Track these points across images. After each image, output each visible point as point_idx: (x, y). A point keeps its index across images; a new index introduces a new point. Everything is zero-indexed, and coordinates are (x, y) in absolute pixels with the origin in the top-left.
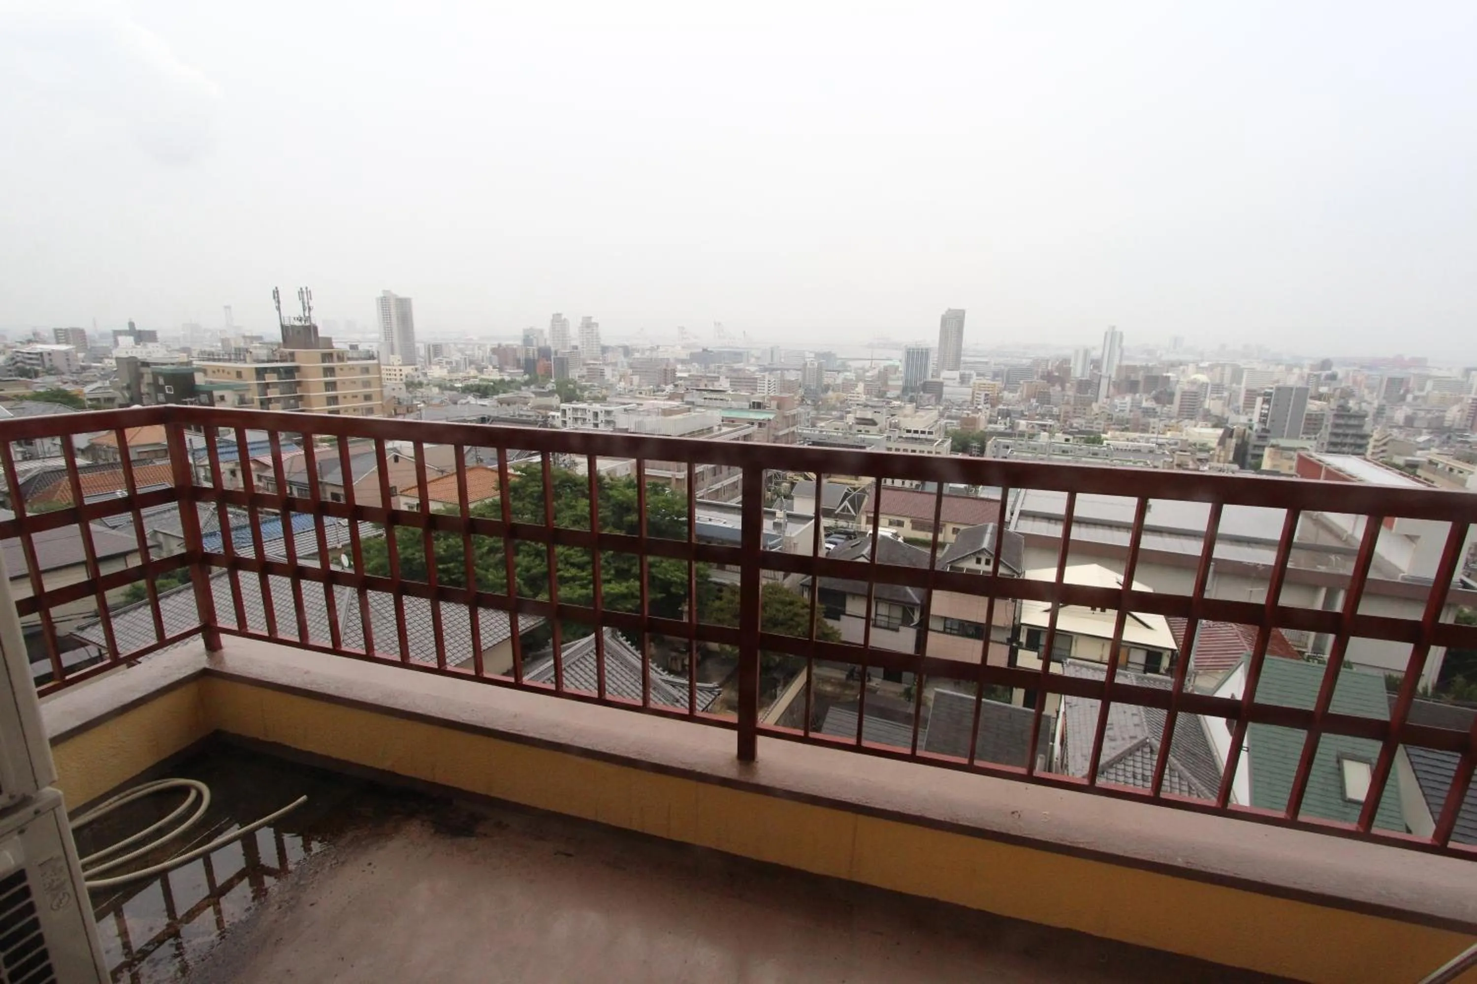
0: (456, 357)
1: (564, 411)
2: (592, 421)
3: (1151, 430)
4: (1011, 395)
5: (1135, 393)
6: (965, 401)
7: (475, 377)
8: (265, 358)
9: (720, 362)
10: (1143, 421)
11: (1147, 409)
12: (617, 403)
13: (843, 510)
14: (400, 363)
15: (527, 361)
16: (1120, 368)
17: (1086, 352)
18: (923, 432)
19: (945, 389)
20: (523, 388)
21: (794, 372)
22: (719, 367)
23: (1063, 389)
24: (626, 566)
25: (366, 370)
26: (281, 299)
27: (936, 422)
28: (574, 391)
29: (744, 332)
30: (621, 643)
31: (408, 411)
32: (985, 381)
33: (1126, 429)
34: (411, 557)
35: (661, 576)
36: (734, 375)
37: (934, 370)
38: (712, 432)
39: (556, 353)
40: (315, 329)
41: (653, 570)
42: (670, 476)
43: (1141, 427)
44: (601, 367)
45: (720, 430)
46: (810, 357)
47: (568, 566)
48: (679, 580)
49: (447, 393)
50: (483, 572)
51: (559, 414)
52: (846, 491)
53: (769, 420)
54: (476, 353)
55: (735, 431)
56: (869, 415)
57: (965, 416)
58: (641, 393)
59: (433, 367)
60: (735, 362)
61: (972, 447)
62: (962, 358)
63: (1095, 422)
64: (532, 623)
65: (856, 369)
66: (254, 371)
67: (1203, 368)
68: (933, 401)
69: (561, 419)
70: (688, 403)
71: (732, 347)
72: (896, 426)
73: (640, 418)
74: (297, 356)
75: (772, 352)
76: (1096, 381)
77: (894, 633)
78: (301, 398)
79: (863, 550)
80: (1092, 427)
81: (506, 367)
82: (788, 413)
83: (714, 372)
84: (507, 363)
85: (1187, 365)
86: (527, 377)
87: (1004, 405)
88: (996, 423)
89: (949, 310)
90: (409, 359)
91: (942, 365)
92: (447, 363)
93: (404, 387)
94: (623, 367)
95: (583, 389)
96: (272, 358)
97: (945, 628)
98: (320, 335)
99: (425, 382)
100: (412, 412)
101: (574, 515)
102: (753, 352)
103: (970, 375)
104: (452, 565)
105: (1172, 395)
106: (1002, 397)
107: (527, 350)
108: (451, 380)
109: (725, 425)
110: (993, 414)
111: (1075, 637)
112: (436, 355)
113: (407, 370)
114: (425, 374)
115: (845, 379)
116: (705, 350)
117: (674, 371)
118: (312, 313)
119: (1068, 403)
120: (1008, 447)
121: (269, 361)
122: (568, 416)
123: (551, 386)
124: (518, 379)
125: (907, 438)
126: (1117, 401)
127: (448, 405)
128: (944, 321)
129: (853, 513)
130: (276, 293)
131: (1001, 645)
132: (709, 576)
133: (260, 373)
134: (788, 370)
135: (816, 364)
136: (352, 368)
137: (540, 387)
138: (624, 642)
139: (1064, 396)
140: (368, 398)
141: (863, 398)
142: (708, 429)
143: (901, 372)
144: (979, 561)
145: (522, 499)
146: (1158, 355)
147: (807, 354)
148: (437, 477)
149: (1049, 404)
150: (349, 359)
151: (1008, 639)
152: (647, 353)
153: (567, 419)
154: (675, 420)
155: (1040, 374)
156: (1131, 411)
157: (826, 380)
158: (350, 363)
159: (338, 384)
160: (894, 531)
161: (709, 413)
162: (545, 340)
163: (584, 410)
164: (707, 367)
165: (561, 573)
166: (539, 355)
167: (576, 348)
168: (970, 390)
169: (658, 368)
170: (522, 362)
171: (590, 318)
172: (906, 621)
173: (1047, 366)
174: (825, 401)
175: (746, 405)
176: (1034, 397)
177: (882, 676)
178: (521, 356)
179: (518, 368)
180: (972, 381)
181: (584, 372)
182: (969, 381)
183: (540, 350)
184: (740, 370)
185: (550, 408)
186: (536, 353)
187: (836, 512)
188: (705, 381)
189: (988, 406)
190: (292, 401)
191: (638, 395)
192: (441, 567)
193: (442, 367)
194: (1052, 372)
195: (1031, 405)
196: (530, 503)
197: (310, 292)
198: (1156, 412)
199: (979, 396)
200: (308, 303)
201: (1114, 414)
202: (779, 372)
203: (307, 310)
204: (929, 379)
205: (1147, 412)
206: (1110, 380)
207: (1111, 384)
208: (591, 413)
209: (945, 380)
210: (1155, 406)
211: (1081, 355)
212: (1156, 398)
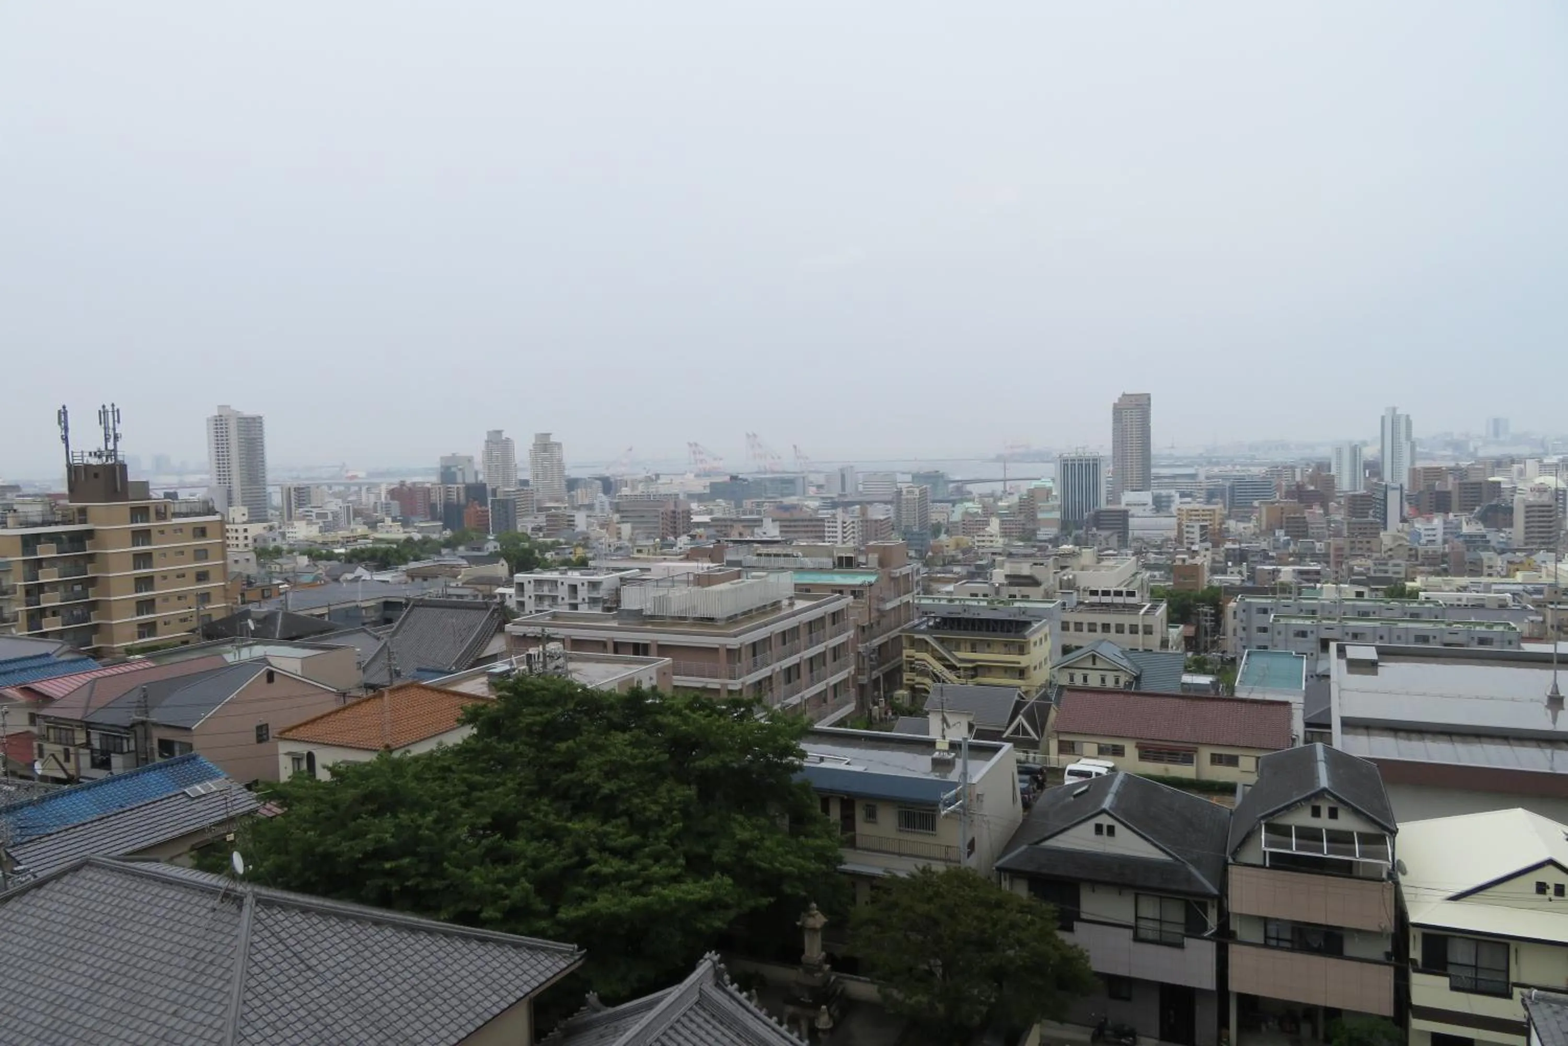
0: (333, 505)
1: (521, 586)
2: (567, 601)
3: (1486, 570)
4: (1241, 525)
5: (1447, 512)
6: (1168, 539)
7: (365, 537)
8: (39, 519)
9: (760, 496)
10: (1469, 556)
11: (1471, 536)
12: (608, 569)
13: (1016, 731)
14: (245, 518)
15: (448, 506)
16: (1414, 472)
17: (1355, 451)
18: (1118, 594)
19: (1132, 521)
20: (444, 551)
21: (881, 506)
22: (759, 505)
23: (1327, 513)
24: (701, 850)
25: (201, 532)
26: (70, 426)
27: (1134, 575)
28: (531, 552)
29: (795, 447)
30: (732, 996)
31: (263, 597)
32: (1197, 506)
33: (1445, 572)
34: (334, 849)
35: (764, 865)
36: (786, 515)
37: (1109, 492)
38: (780, 609)
39: (494, 492)
40: (123, 467)
41: (750, 854)
42: (717, 687)
43: (1468, 567)
44: (569, 512)
45: (791, 605)
46: (904, 482)
47: (606, 855)
48: (796, 870)
49: (322, 564)
50: (459, 872)
51: (511, 591)
52: (1016, 698)
53: (871, 585)
54: (364, 499)
55: (819, 606)
56: (1025, 569)
57: (1179, 563)
58: (639, 551)
59: (296, 524)
60: (783, 495)
61: (1198, 614)
62: (1153, 471)
63: (1391, 562)
64: (563, 965)
65: (981, 496)
66: (19, 539)
67: (1551, 466)
68: (1114, 541)
69: (515, 599)
70: (731, 563)
71: (773, 472)
72: (1069, 586)
73: (661, 592)
74: (90, 514)
75: (843, 476)
76: (1380, 495)
77: (1175, 952)
78: (93, 581)
79: (1101, 801)
80: (1386, 572)
81: (413, 519)
82: (897, 572)
83: (751, 513)
84: (414, 513)
85: (1523, 462)
86: (448, 533)
87: (1234, 541)
88: (1224, 572)
89: (1124, 395)
90: (257, 514)
91: (1122, 483)
92: (319, 516)
93: (252, 556)
94: (602, 510)
95: (545, 548)
96: (50, 518)
97: (1266, 937)
98: (131, 478)
99: (285, 547)
100: (270, 597)
101: (605, 763)
102: (812, 477)
103: (1169, 496)
104: (406, 861)
105: (1510, 511)
106: (1227, 530)
107: (448, 491)
108: (324, 544)
109: (798, 597)
110: (1218, 558)
111: (1513, 945)
112: (300, 505)
113: (256, 529)
114: (283, 535)
115: (966, 513)
116: (734, 478)
117: (688, 513)
118: (118, 444)
119: (1337, 534)
120: (1265, 611)
121: (44, 524)
122: (526, 595)
123: (492, 546)
124: (435, 536)
125: (1092, 605)
126: (1419, 525)
127: (326, 583)
128: (1118, 411)
129: (1035, 736)
130: (63, 415)
131: (1376, 967)
132: (840, 861)
133: (29, 543)
134: (870, 503)
135: (917, 491)
136: (179, 529)
137: (473, 549)
138: (737, 994)
139: (1329, 522)
140: (202, 576)
141: (1000, 542)
142: (774, 604)
143: (1056, 497)
144: (1316, 812)
145: (511, 738)
146: (1472, 449)
147: (900, 477)
148: (335, 707)
149: (1306, 537)
150: (175, 515)
151: (1388, 955)
152: (641, 488)
153: (526, 599)
154: (721, 592)
155: (1284, 489)
156: (1445, 542)
157: (937, 515)
158: (175, 521)
159: (155, 556)
160: (1111, 764)
161: (773, 578)
162: (476, 473)
163: (554, 583)
164: (738, 505)
165: (594, 867)
166: (467, 497)
167: (525, 483)
168: (1173, 521)
169: (661, 510)
170: (440, 508)
171: (548, 435)
172: (1195, 928)
173: (1294, 476)
174: (938, 550)
175: (828, 562)
176: (1281, 528)
177: (1157, 1035)
178: (437, 498)
179: (434, 519)
180: (1174, 509)
181: (542, 520)
182: (1169, 507)
183: (469, 488)
184: (794, 507)
185: (498, 582)
186: (462, 495)
187: (1005, 735)
188: (739, 528)
189: (1209, 545)
190: (78, 588)
191: (636, 555)
192: (388, 865)
193: (310, 523)
194: (1303, 485)
195: (1277, 540)
196: (526, 744)
197: (118, 411)
198: (1489, 541)
199: (1191, 530)
200: (114, 429)
201: (1419, 547)
202: (858, 507)
203: (112, 440)
204: (1103, 506)
205: (1472, 542)
206: (1401, 493)
207: (1404, 500)
208: (566, 587)
209: (1129, 508)
210: (1484, 531)
211: (1347, 455)
212: (1484, 518)
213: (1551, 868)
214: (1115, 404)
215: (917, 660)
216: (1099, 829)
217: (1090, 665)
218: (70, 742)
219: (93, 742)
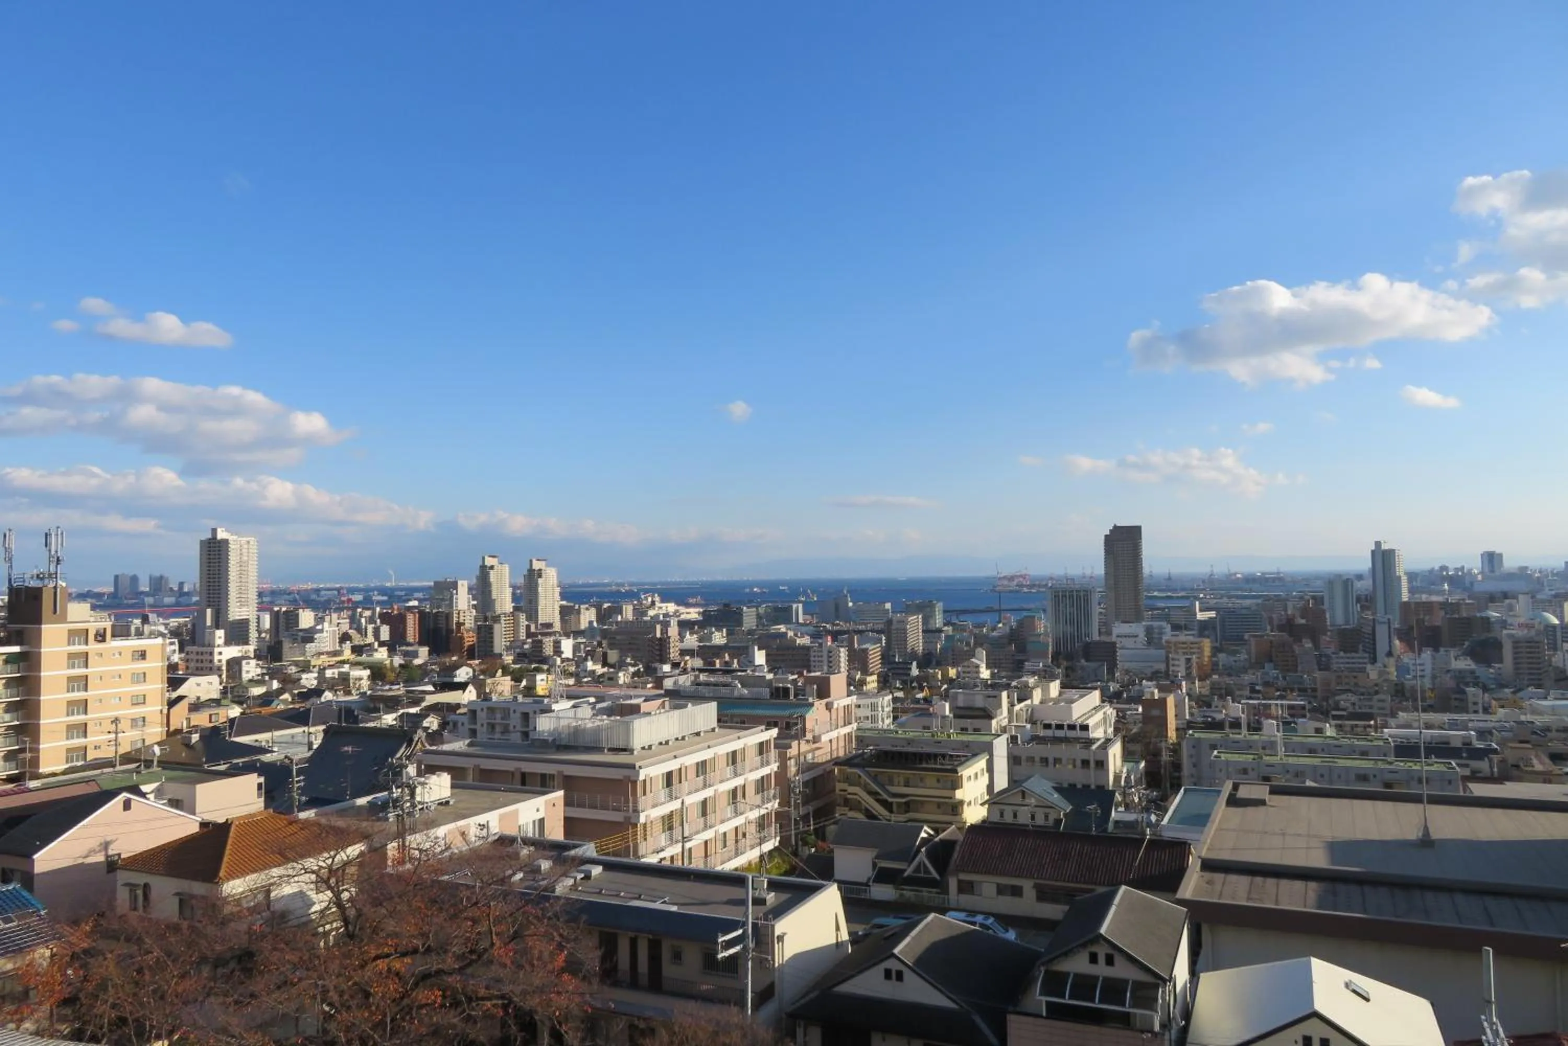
2: (519, 728)
4: (1231, 659)
5: (1436, 647)
6: (1153, 672)
10: (1455, 693)
11: (1460, 671)
13: (917, 869)
16: (1404, 606)
17: (1349, 584)
18: (1073, 727)
19: (1120, 653)
21: (873, 634)
23: (1317, 647)
25: (141, 655)
32: (1186, 639)
37: (1100, 624)
43: (1454, 704)
44: (556, 639)
51: (465, 718)
52: (925, 834)
53: (801, 717)
56: (979, 701)
57: (1148, 696)
62: (1145, 602)
63: (1376, 697)
65: (975, 626)
67: (1542, 601)
68: (1100, 673)
69: (467, 727)
72: (1028, 718)
74: (26, 636)
76: (1368, 630)
78: (23, 705)
80: (1371, 707)
82: (835, 704)
84: (403, 637)
85: (1515, 597)
87: (1221, 675)
88: (1209, 707)
89: (1115, 527)
91: (1115, 614)
103: (1161, 628)
105: (1498, 646)
106: (1217, 663)
107: (437, 616)
110: (1204, 692)
119: (1327, 669)
122: (479, 723)
123: (464, 671)
124: (418, 661)
125: (1043, 738)
126: (1408, 661)
128: (1110, 543)
129: (935, 874)
136: (118, 652)
139: (1319, 656)
140: (139, 700)
142: (694, 736)
144: (1093, 959)
146: (1467, 584)
149: (1295, 671)
153: (477, 726)
155: (1275, 622)
156: (1434, 677)
158: (115, 644)
159: (91, 679)
168: (1161, 654)
169: (649, 637)
173: (1286, 610)
175: (765, 692)
176: (1270, 662)
180: (1163, 641)
182: (1159, 639)
184: (782, 635)
185: (455, 708)
187: (906, 874)
188: (725, 656)
189: (1195, 678)
194: (1295, 618)
195: (1266, 674)
198: (1478, 677)
199: (1177, 663)
201: (1406, 682)
202: (846, 636)
204: (1096, 637)
205: (1462, 678)
206: (1389, 627)
207: (1392, 635)
208: (518, 715)
209: (1119, 639)
210: (1473, 666)
211: (1339, 592)
212: (1472, 653)
213: (1315, 1020)
214: (1106, 536)
215: (849, 794)
216: (888, 974)
217: (1018, 800)
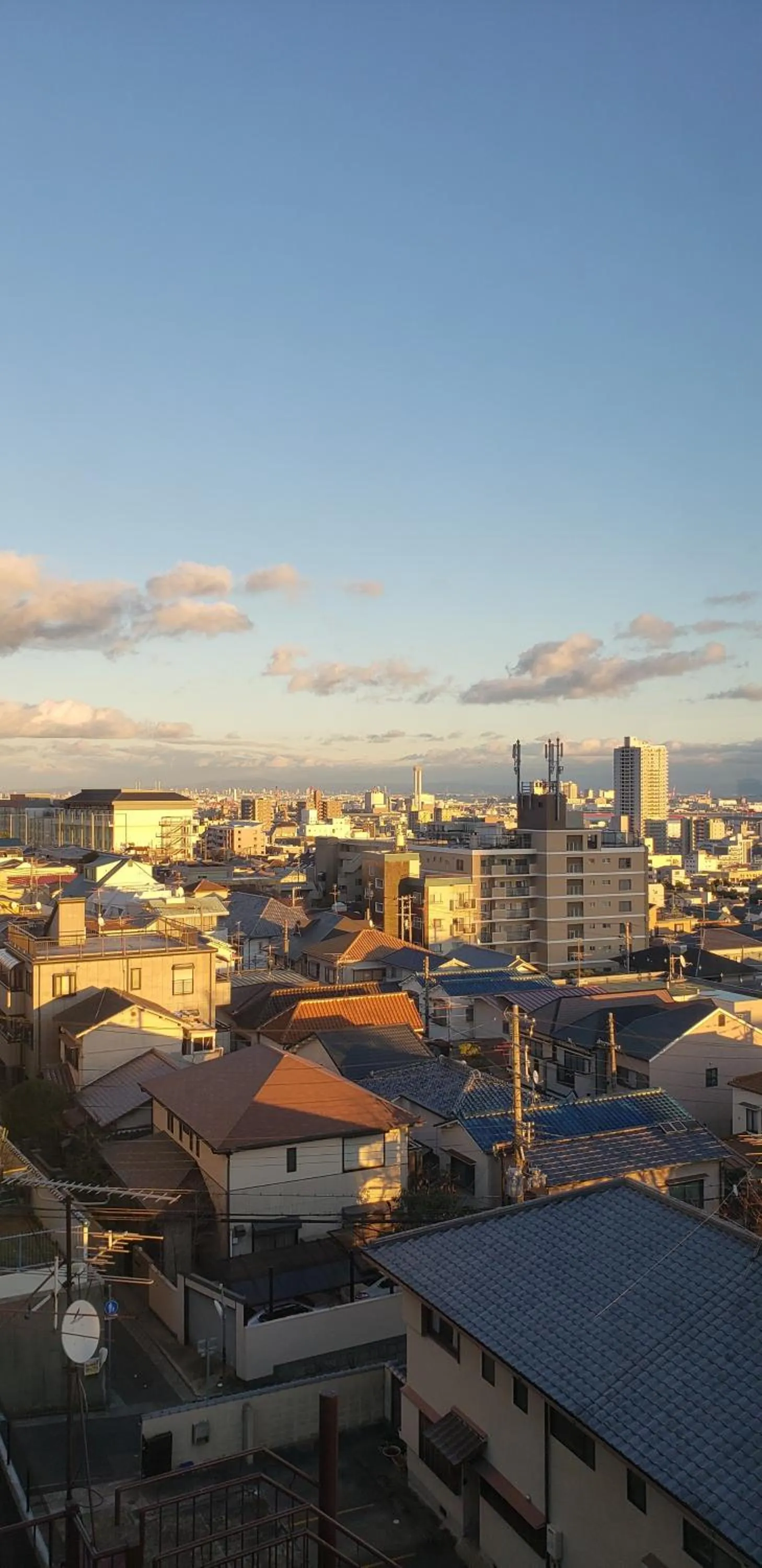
8: (492, 842)
25: (626, 863)
26: (522, 759)
40: (564, 799)
66: (478, 861)
74: (535, 840)
78: (534, 902)
96: (501, 842)
98: (569, 807)
113: (660, 861)
121: (497, 847)
130: (517, 749)
133: (484, 864)
136: (607, 859)
150: (605, 845)
158: (605, 851)
159: (587, 883)
197: (562, 745)
200: (558, 762)
203: (555, 772)
218: (539, 1054)
219: (558, 1058)
